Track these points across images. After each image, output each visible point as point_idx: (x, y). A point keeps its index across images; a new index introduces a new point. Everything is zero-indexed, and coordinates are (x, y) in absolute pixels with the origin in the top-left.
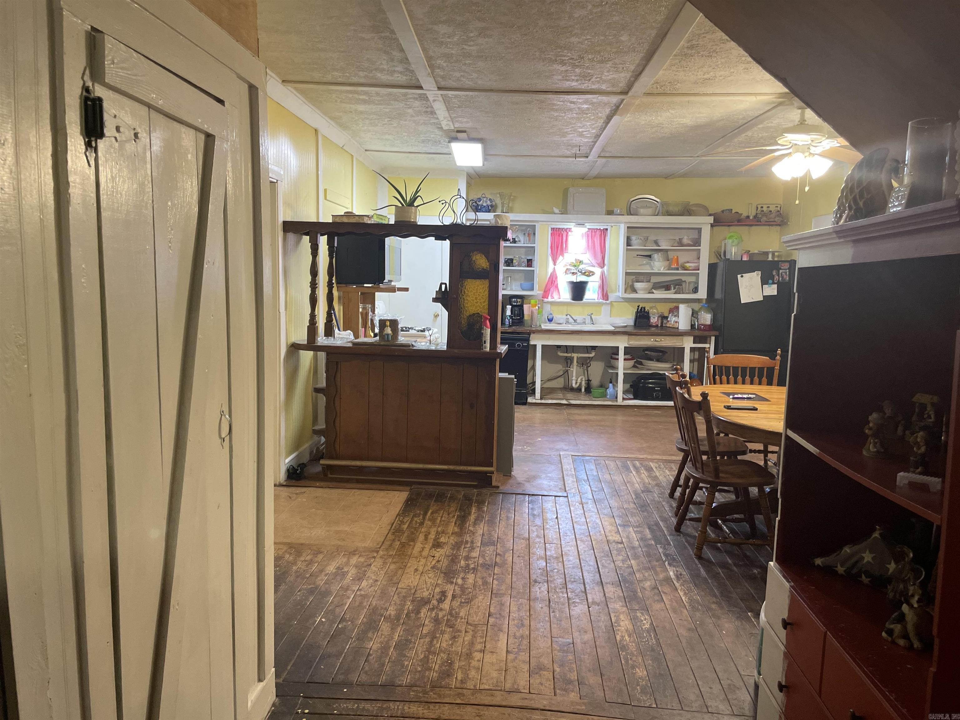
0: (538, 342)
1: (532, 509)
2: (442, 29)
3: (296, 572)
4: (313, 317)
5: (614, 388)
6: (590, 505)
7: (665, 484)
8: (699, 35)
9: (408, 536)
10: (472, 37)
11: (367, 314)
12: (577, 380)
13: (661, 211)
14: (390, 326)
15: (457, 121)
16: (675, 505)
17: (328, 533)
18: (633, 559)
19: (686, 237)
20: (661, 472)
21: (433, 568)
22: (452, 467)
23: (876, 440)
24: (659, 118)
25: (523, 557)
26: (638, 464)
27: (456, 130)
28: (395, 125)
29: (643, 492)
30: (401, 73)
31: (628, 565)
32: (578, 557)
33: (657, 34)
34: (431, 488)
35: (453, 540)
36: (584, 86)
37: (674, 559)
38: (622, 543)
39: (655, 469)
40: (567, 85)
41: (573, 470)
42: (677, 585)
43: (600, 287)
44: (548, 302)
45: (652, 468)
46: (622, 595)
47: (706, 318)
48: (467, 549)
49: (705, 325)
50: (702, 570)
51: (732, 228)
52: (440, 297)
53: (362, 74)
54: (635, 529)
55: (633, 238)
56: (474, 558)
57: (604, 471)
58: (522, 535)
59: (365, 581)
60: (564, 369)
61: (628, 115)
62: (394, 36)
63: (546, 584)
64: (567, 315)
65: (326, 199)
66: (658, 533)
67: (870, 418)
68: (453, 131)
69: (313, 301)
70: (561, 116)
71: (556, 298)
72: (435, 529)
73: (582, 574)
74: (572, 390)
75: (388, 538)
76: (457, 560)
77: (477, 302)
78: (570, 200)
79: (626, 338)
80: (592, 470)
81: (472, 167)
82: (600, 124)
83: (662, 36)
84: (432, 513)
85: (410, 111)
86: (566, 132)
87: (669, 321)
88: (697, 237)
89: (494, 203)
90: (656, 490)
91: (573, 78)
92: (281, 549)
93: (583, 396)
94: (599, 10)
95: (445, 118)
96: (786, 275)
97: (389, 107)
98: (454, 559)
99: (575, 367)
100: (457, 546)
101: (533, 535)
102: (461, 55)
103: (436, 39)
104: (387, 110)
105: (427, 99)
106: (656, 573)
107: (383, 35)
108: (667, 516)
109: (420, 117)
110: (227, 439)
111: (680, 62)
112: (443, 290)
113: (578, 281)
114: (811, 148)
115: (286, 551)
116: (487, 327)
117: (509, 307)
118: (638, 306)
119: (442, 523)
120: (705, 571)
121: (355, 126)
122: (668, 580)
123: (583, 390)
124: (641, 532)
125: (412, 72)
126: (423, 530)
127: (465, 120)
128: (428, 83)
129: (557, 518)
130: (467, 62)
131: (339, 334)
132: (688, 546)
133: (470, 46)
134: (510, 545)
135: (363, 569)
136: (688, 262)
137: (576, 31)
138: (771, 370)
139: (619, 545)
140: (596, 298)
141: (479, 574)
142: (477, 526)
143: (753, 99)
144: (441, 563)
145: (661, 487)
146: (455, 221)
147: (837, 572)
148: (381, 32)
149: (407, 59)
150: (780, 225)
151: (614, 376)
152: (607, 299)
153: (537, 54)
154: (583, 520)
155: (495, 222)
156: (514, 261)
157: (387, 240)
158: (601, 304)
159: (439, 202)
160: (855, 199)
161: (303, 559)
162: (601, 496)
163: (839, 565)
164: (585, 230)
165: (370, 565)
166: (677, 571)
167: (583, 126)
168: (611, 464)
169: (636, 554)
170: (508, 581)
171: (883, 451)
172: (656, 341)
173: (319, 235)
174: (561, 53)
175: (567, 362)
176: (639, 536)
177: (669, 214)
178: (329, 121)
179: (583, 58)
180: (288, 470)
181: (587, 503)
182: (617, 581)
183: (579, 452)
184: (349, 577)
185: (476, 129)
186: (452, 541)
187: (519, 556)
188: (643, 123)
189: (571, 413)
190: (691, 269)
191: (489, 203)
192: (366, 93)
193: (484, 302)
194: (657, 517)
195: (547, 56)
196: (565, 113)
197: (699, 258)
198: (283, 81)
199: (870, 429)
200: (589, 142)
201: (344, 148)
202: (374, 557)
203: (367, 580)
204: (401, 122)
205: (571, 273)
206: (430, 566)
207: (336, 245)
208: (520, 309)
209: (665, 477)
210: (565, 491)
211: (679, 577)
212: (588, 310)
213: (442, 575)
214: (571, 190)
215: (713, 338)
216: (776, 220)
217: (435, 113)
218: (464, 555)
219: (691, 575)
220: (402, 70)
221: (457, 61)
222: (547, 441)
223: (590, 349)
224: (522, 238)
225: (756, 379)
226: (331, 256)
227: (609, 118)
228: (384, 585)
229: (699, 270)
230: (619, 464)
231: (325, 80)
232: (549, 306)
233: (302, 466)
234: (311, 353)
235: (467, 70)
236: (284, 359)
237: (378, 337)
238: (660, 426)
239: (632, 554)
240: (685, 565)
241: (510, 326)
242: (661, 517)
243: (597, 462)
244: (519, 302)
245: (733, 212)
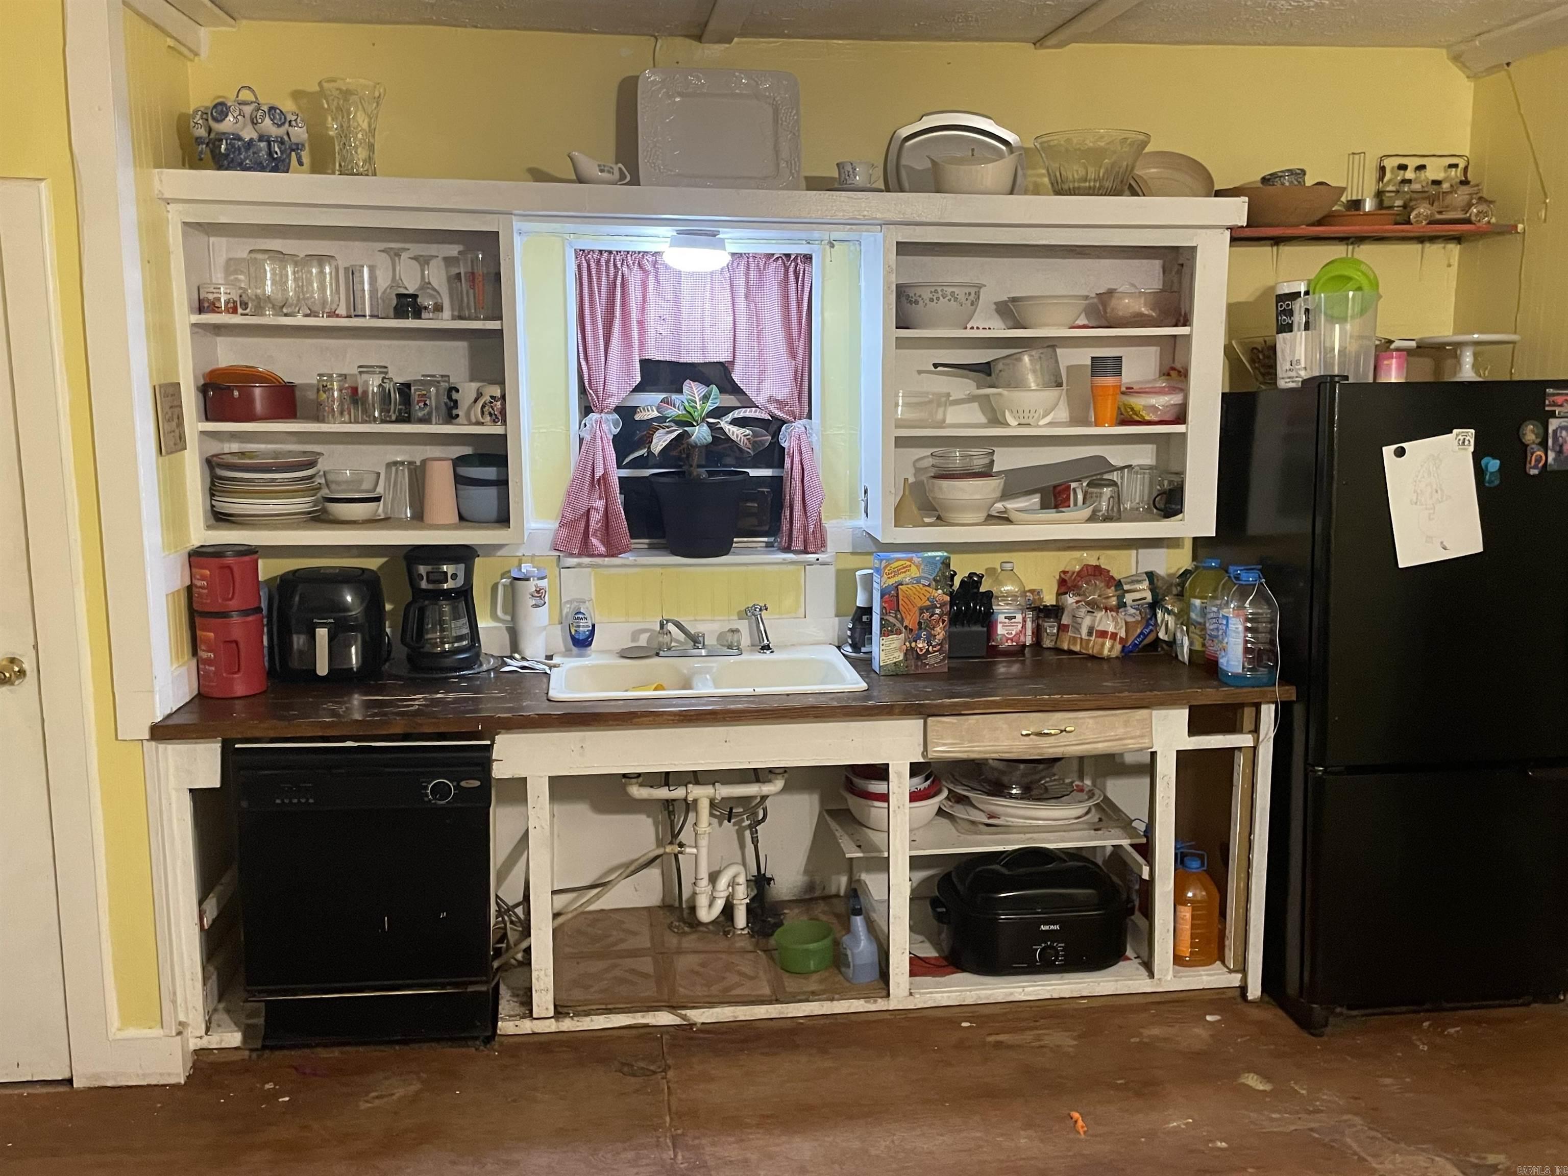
0: (534, 763)
12: (714, 887)
19: (1126, 287)
55: (923, 294)
79: (914, 725)
88: (1174, 285)
123: (741, 920)
136: (1139, 390)
172: (1041, 733)
190: (1152, 417)
191: (269, 127)
197: (1183, 372)
214: (650, 82)
215: (1268, 713)
216: (1472, 213)
229: (1183, 420)
244: (454, 576)
245: (1309, 181)
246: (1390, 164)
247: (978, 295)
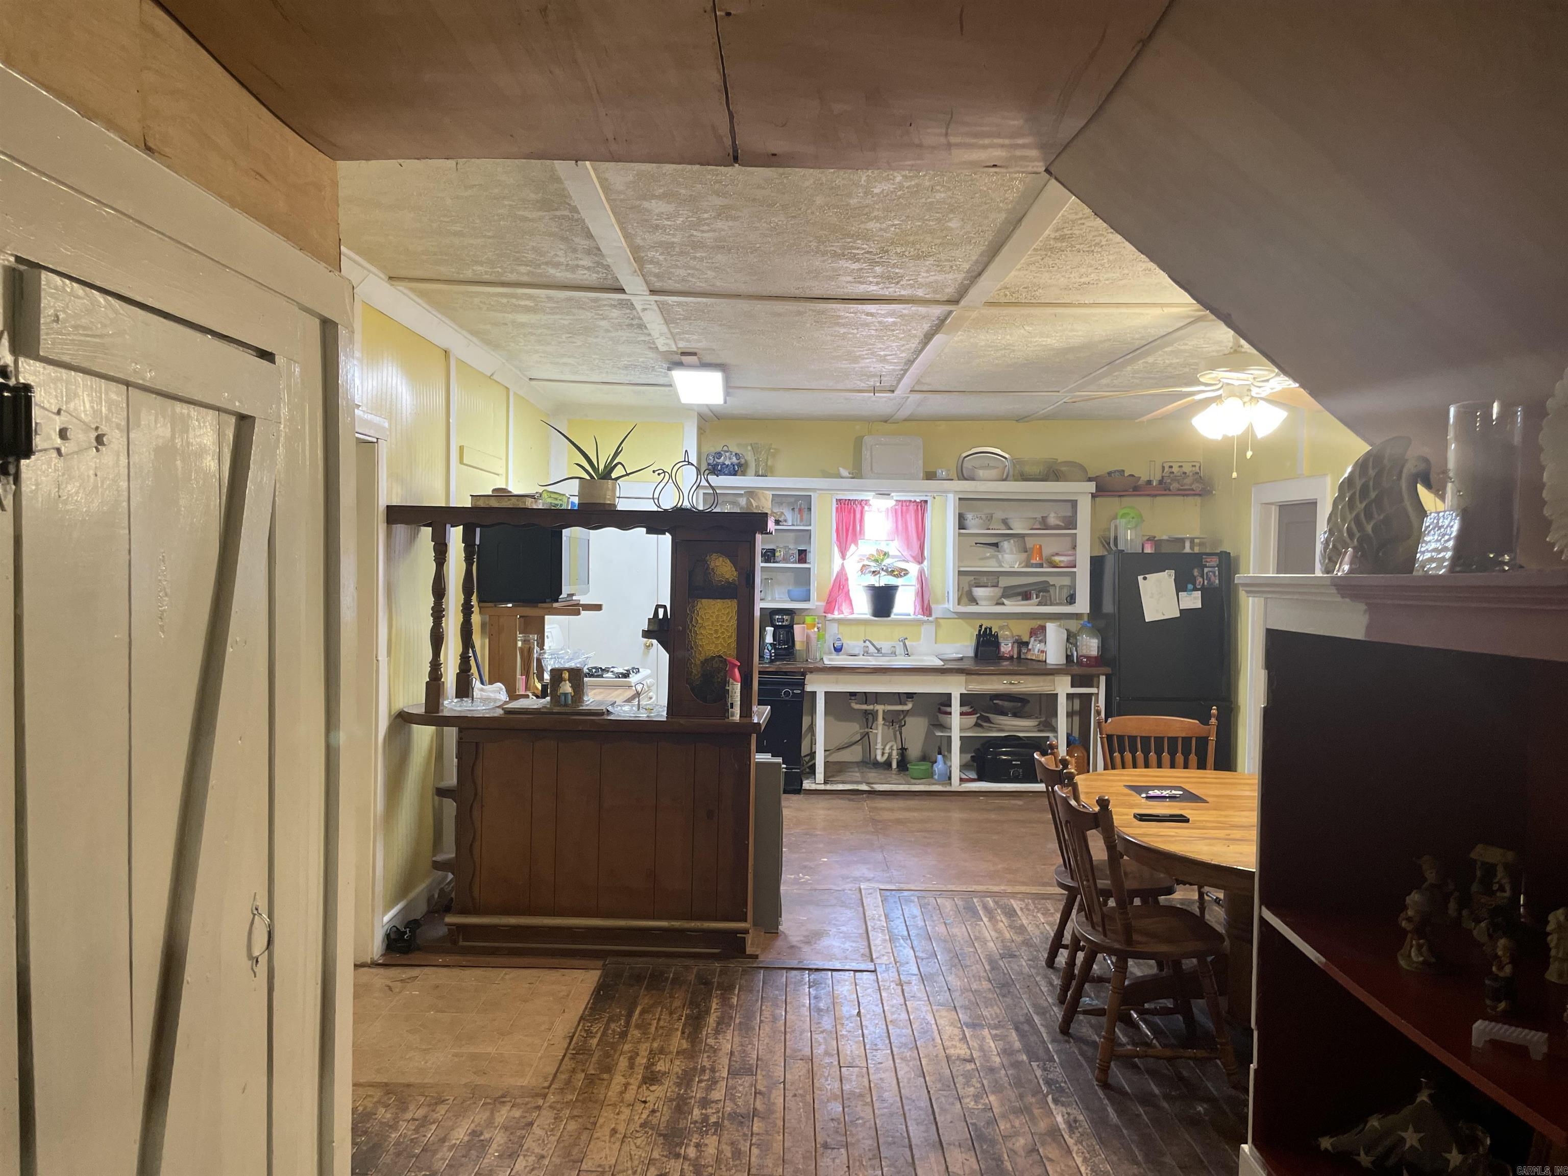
0: (818, 686)
1: (816, 998)
2: (657, 207)
3: (397, 1143)
4: (435, 666)
5: (945, 763)
6: (915, 988)
7: (1037, 941)
8: (1073, 221)
9: (599, 1062)
10: (707, 219)
11: (530, 651)
12: (883, 749)
13: (1011, 473)
14: (569, 680)
15: (682, 339)
16: (1057, 982)
17: (456, 1060)
18: (993, 1093)
19: (1052, 515)
20: (1030, 918)
21: (643, 1125)
22: (676, 924)
23: (1421, 941)
24: (1008, 337)
25: (802, 1096)
26: (990, 902)
27: (680, 351)
28: (579, 343)
29: (1002, 957)
30: (588, 269)
31: (985, 1104)
32: (897, 1092)
33: (1006, 218)
34: (639, 963)
35: (678, 1066)
36: (891, 291)
37: (1061, 1090)
38: (971, 1060)
39: (1019, 913)
40: (861, 289)
41: (883, 918)
42: (1070, 1142)
43: (917, 594)
44: (834, 620)
45: (1015, 911)
46: (976, 1167)
47: (1091, 645)
48: (703, 1084)
49: (1088, 658)
50: (1110, 1109)
51: (1125, 499)
52: (656, 628)
53: (523, 269)
54: (994, 1032)
55: (969, 516)
56: (717, 1102)
57: (935, 918)
58: (800, 1050)
59: (521, 1157)
60: (862, 731)
61: (960, 333)
62: (576, 216)
63: (843, 1151)
64: (865, 642)
65: (461, 462)
66: (1033, 1039)
67: (1408, 900)
68: (676, 353)
69: (437, 639)
70: (852, 333)
71: (846, 614)
72: (648, 1045)
73: (907, 1127)
74: (876, 765)
75: (563, 1067)
76: (686, 1108)
77: (718, 638)
78: (866, 453)
79: (962, 678)
80: (915, 917)
81: (707, 405)
82: (914, 346)
83: (1016, 221)
84: (643, 1012)
85: (603, 323)
86: (859, 356)
87: (1030, 650)
88: (1070, 514)
89: (743, 461)
90: (1024, 952)
91: (871, 279)
92: (371, 1096)
93: (894, 776)
94: (913, 183)
95: (661, 334)
96: (1215, 575)
97: (567, 317)
98: (680, 1106)
99: (880, 728)
100: (686, 1079)
101: (819, 1051)
102: (688, 245)
103: (646, 221)
104: (566, 323)
105: (632, 307)
106: (1033, 1118)
107: (558, 213)
108: (1045, 1004)
109: (620, 333)
110: (263, 960)
111: (1042, 259)
112: (661, 616)
113: (882, 584)
114: (1252, 388)
115: (379, 1102)
116: (735, 680)
117: (770, 630)
118: (981, 626)
119: (660, 1032)
120: (1116, 1111)
121: (513, 345)
122: (1054, 1133)
123: (894, 765)
124: (1002, 1038)
125: (607, 267)
126: (627, 1047)
127: (695, 337)
128: (634, 285)
129: (859, 1014)
130: (698, 255)
131: (482, 690)
132: (1084, 1062)
133: (703, 231)
134: (779, 1073)
135: (519, 1133)
136: (1057, 554)
137: (876, 213)
138: (1203, 742)
139: (968, 1064)
140: (912, 612)
141: (726, 1136)
142: (720, 1037)
143: (1158, 311)
144: (658, 1114)
145: (1032, 946)
146: (679, 506)
147: (1359, 1163)
148: (556, 210)
149: (599, 249)
150: (1200, 495)
151: (945, 742)
152: (930, 615)
153: (814, 244)
154: (904, 1016)
155: (747, 504)
156: (777, 554)
157: (566, 532)
158: (922, 622)
159: (654, 472)
160: (1357, 520)
161: (409, 1116)
162: (929, 968)
163: (1362, 1153)
164: (892, 503)
165: (531, 1124)
166: (1068, 1114)
167: (887, 348)
168: (947, 905)
169: (996, 1082)
170: (777, 1147)
171: (1433, 960)
172: (1011, 683)
173: (448, 526)
174: (851, 244)
175: (867, 719)
176: (1001, 1044)
177: (1025, 478)
178: (469, 336)
179: (887, 251)
180: (387, 936)
181: (909, 983)
182: (966, 1139)
183: (890, 883)
184: (493, 1151)
185: (714, 350)
186: (677, 1069)
187: (795, 1095)
188: (983, 343)
189: (876, 808)
190: (1062, 565)
191: (734, 460)
192: (530, 297)
193: (730, 637)
194: (1027, 1005)
195: (829, 249)
196: (857, 329)
197: (1074, 547)
198: (390, 278)
199: (1409, 919)
200: (894, 370)
201: (494, 377)
202: (539, 1108)
203: (525, 1156)
204: (589, 339)
205: (870, 572)
206: (638, 1120)
207: (477, 542)
208: (787, 633)
209: (1037, 926)
210: (872, 960)
211: (1072, 1125)
212: (900, 633)
213: (661, 1140)
214: (867, 439)
215: (1103, 679)
216: (1194, 487)
217: (645, 327)
218: (698, 1096)
219: (1093, 1121)
220: (591, 264)
221: (681, 253)
222: (837, 862)
223: (903, 698)
224: (789, 515)
225: (1180, 757)
226: (469, 560)
227: (928, 338)
228: (555, 1166)
229: (1075, 567)
230: (960, 903)
231: (461, 277)
232: (835, 625)
233: (413, 925)
234: (431, 729)
235: (698, 267)
236: (385, 739)
237: (548, 698)
238: (1023, 830)
239: (989, 1082)
240: (1082, 1101)
241: (772, 661)
242: (1035, 1005)
243: (922, 902)
244: (787, 620)
245: (1126, 474)
246: (1166, 466)
247: (992, 517)
